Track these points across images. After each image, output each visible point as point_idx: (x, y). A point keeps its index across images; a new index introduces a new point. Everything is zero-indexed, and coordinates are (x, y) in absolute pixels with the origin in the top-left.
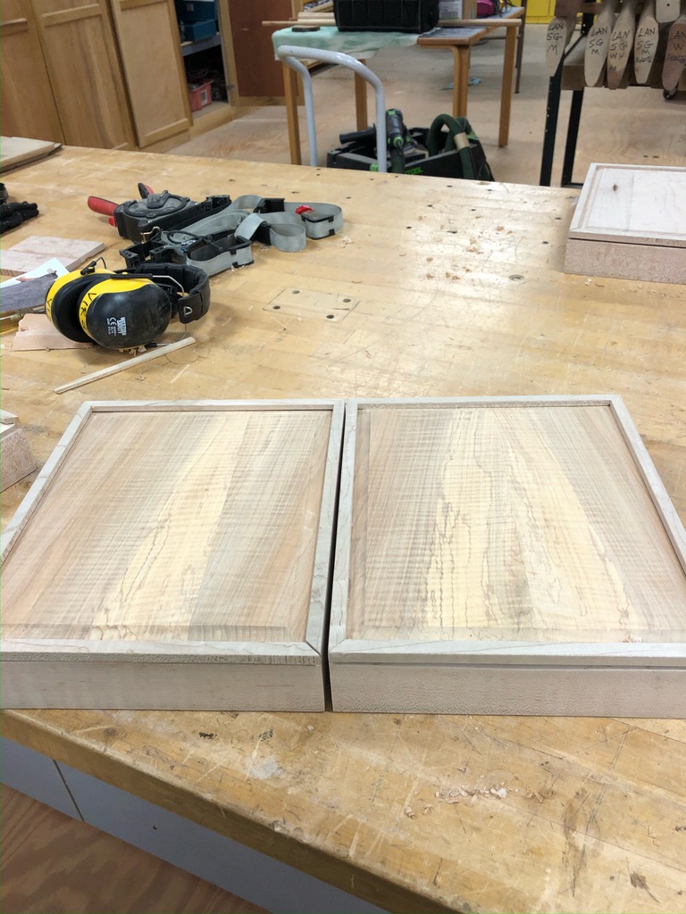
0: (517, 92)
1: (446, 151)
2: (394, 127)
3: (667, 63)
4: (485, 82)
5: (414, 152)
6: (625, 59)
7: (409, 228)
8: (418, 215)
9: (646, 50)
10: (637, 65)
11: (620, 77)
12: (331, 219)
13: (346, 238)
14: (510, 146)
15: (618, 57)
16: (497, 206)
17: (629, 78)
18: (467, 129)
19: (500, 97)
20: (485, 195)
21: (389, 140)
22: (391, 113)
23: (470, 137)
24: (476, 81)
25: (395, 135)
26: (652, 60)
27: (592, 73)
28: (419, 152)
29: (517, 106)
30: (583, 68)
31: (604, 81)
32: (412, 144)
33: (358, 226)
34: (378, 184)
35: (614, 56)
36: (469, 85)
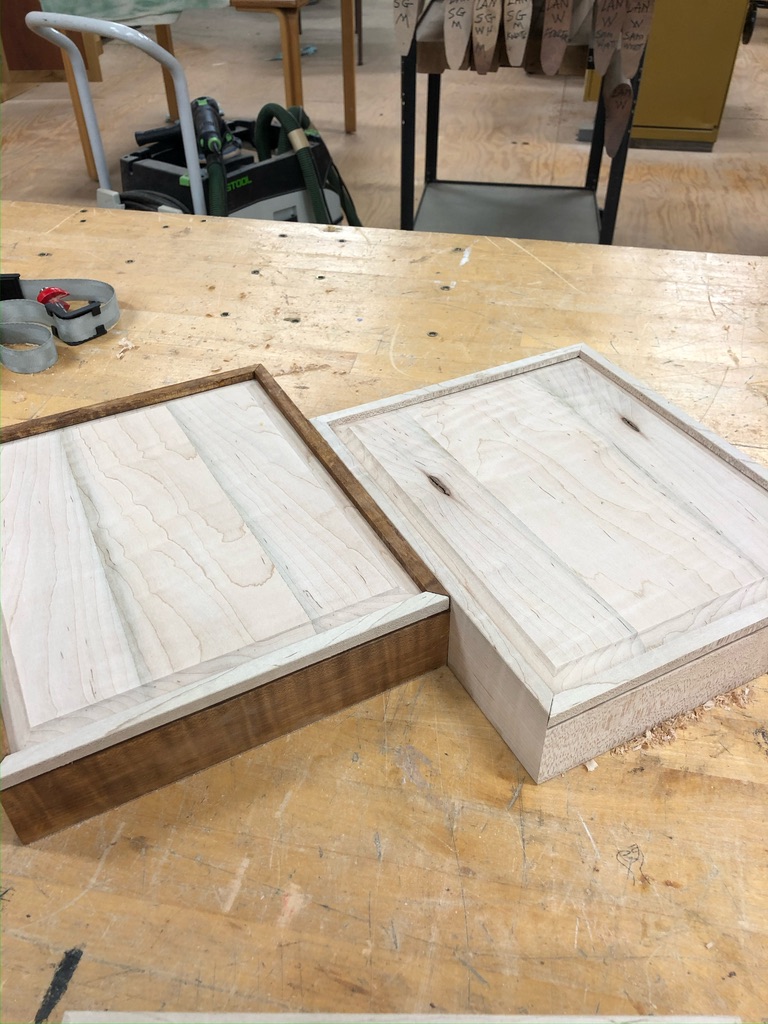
0: (360, 64)
1: (279, 154)
2: (207, 123)
3: (545, 40)
4: (322, 51)
5: (239, 155)
6: (495, 35)
7: (226, 314)
8: (238, 291)
9: (518, 22)
10: (509, 42)
11: (490, 57)
12: (95, 310)
13: (122, 341)
14: (359, 132)
15: (485, 31)
16: (355, 270)
17: (501, 58)
18: (304, 123)
19: (341, 69)
20: (335, 249)
21: (202, 141)
22: (202, 103)
23: (308, 133)
24: (311, 50)
25: (210, 134)
26: (527, 36)
27: (455, 51)
28: (246, 153)
29: (361, 81)
30: (442, 45)
31: (470, 61)
32: (235, 143)
33: (145, 314)
34: (175, 236)
35: (481, 30)
36: (303, 55)
